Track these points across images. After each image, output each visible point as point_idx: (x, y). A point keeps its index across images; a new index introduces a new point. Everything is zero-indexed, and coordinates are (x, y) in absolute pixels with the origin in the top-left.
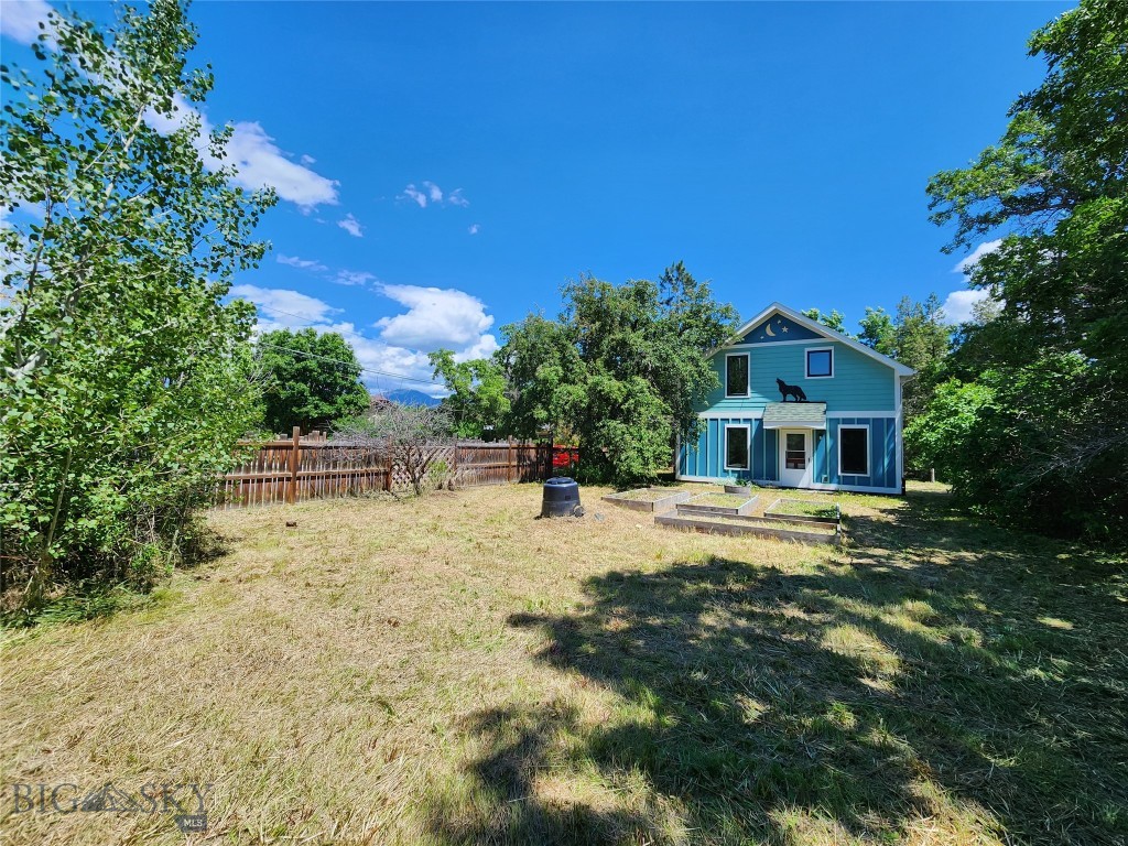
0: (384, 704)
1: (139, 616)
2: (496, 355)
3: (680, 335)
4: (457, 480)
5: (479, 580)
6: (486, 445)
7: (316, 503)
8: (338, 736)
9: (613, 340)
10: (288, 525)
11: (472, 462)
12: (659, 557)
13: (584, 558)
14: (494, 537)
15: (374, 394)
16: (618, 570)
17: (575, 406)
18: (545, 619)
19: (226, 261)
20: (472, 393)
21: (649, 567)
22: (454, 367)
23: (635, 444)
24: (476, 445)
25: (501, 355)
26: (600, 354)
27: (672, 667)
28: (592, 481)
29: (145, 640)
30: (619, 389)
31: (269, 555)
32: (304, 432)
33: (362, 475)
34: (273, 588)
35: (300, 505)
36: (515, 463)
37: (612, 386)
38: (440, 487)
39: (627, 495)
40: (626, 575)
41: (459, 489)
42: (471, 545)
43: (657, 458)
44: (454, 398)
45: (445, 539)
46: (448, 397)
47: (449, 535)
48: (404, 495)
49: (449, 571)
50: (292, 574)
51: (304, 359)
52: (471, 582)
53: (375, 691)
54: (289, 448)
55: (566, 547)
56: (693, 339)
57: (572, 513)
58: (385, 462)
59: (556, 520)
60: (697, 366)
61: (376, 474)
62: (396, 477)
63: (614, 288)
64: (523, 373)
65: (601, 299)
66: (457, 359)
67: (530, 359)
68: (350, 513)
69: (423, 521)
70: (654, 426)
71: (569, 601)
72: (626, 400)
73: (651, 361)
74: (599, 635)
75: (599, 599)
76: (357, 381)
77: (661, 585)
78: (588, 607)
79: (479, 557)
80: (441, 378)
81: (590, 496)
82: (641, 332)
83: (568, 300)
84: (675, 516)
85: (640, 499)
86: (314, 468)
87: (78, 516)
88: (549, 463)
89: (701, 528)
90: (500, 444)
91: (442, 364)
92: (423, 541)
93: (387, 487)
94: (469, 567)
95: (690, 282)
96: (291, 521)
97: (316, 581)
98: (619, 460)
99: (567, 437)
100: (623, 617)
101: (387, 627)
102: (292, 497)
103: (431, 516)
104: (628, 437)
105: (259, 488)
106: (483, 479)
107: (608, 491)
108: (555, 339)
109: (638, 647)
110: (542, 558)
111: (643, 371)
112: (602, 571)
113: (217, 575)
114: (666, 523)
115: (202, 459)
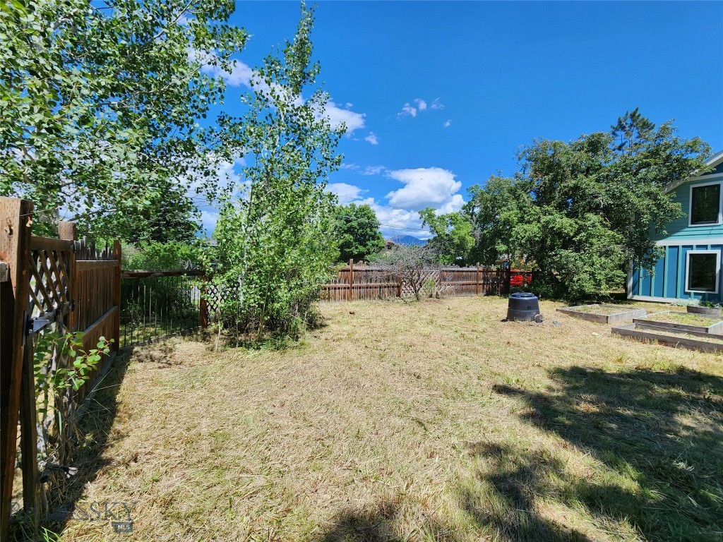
0: (421, 424)
1: (296, 351)
2: (464, 208)
3: (636, 174)
4: (441, 292)
5: (467, 358)
6: (461, 269)
7: (362, 302)
8: (398, 435)
9: (565, 187)
10: (351, 313)
11: (452, 280)
12: (620, 360)
13: (547, 353)
14: (472, 331)
15: (386, 239)
16: (580, 366)
17: (530, 240)
18: (522, 393)
19: (323, 169)
20: (447, 235)
21: (612, 368)
22: (435, 218)
23: (587, 268)
24: (454, 269)
25: (468, 208)
26: (553, 198)
27: (650, 452)
28: (545, 297)
29: (300, 364)
30: (571, 225)
31: (345, 328)
32: (356, 262)
33: (385, 287)
34: (349, 346)
35: (354, 302)
36: (482, 282)
37: (564, 223)
38: (431, 296)
39: (579, 308)
40: (588, 370)
41: (443, 298)
42: (457, 335)
43: (609, 280)
44: (435, 239)
45: (439, 329)
46: (431, 238)
47: (442, 327)
48: (409, 300)
49: (445, 350)
50: (357, 340)
51: (351, 221)
52: (461, 359)
53: (413, 414)
54: (348, 271)
55: (530, 343)
56: (651, 176)
57: (533, 319)
58: (398, 279)
59: (519, 324)
60: (655, 199)
61: (393, 287)
62: (404, 289)
63: (566, 144)
64: (486, 218)
65: (553, 155)
66: (438, 213)
67: (493, 208)
68: (380, 308)
69: (424, 317)
70: (607, 253)
71: (541, 384)
72: (576, 234)
73: (603, 200)
74: (571, 412)
75: (566, 385)
76: (378, 231)
77: (627, 383)
78: (558, 390)
79: (464, 343)
80: (427, 225)
81: (547, 308)
82: (594, 177)
83: (524, 161)
84: (632, 328)
85: (593, 312)
86: (360, 282)
87: (273, 302)
88: (507, 282)
89: (664, 341)
90: (470, 269)
91: (428, 217)
92: (426, 329)
93: (399, 295)
94: (459, 349)
95: (646, 126)
96: (352, 311)
97: (370, 345)
98: (572, 280)
99: (522, 263)
100: (592, 402)
101: (414, 379)
102: (350, 298)
103: (428, 314)
104: (580, 263)
105: (335, 292)
106: (461, 291)
107: (560, 305)
108: (511, 191)
109: (612, 429)
110: (510, 349)
111: (595, 209)
112: (566, 364)
113: (323, 336)
114: (624, 334)
115: (316, 276)
